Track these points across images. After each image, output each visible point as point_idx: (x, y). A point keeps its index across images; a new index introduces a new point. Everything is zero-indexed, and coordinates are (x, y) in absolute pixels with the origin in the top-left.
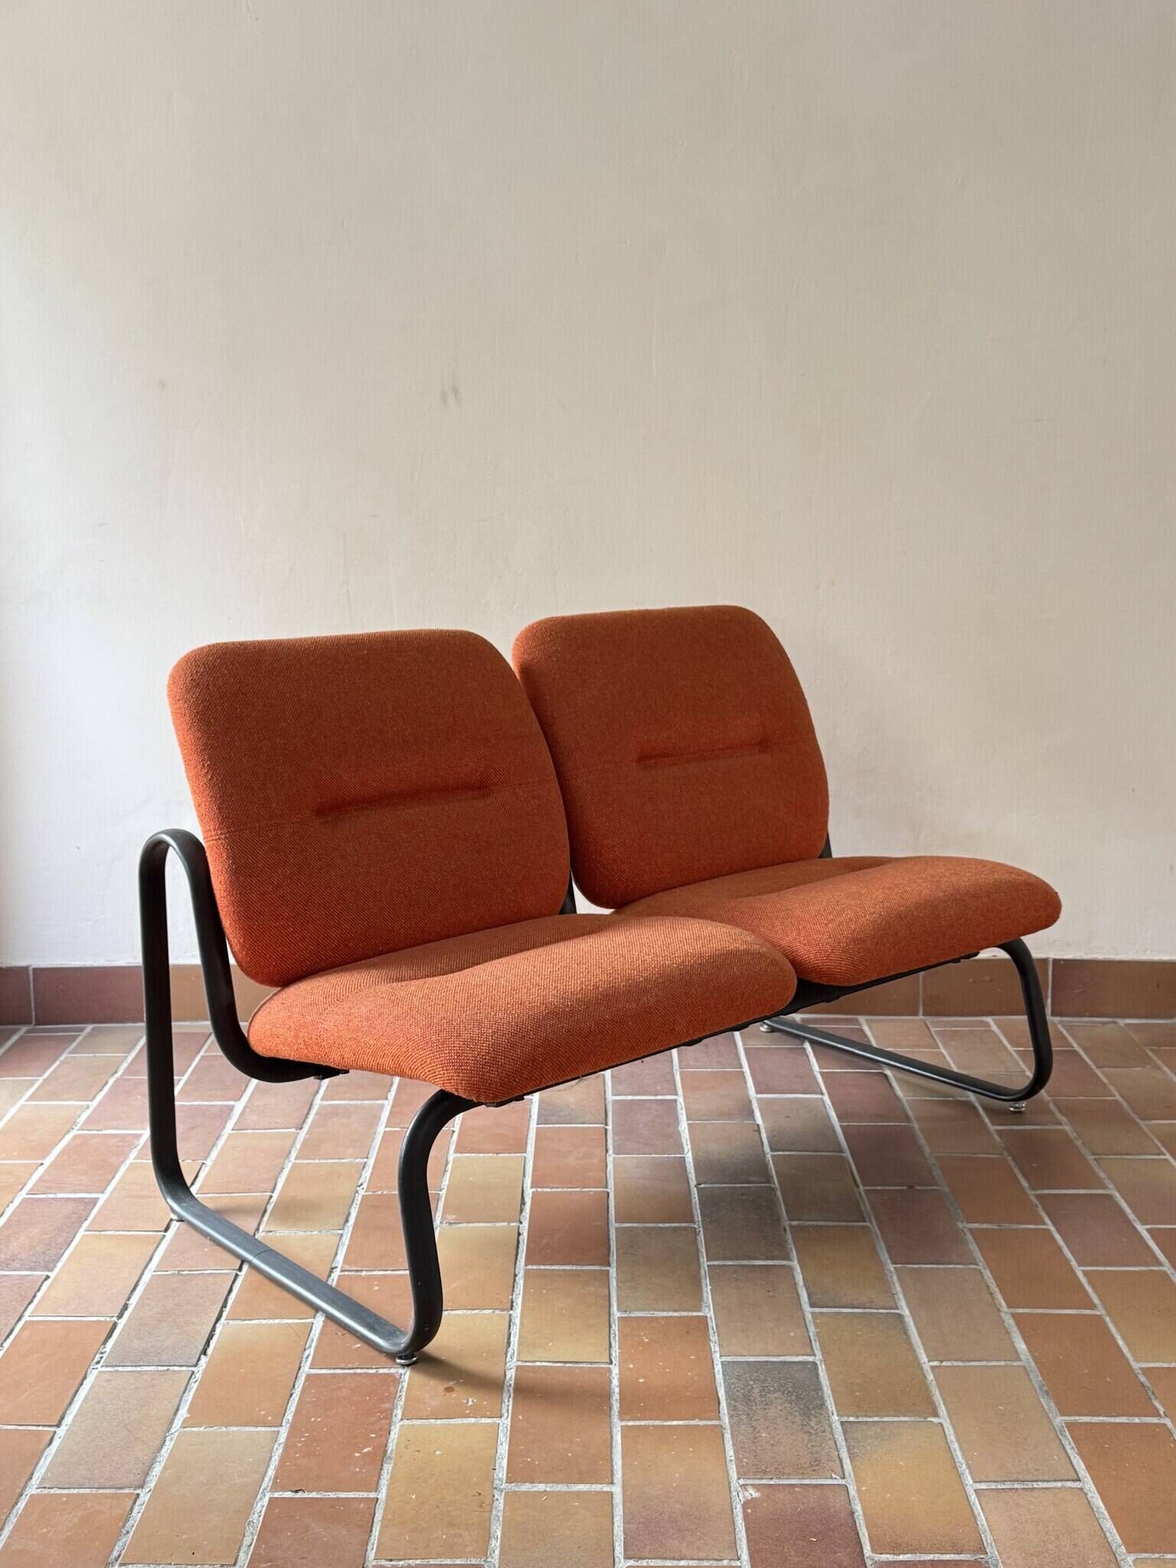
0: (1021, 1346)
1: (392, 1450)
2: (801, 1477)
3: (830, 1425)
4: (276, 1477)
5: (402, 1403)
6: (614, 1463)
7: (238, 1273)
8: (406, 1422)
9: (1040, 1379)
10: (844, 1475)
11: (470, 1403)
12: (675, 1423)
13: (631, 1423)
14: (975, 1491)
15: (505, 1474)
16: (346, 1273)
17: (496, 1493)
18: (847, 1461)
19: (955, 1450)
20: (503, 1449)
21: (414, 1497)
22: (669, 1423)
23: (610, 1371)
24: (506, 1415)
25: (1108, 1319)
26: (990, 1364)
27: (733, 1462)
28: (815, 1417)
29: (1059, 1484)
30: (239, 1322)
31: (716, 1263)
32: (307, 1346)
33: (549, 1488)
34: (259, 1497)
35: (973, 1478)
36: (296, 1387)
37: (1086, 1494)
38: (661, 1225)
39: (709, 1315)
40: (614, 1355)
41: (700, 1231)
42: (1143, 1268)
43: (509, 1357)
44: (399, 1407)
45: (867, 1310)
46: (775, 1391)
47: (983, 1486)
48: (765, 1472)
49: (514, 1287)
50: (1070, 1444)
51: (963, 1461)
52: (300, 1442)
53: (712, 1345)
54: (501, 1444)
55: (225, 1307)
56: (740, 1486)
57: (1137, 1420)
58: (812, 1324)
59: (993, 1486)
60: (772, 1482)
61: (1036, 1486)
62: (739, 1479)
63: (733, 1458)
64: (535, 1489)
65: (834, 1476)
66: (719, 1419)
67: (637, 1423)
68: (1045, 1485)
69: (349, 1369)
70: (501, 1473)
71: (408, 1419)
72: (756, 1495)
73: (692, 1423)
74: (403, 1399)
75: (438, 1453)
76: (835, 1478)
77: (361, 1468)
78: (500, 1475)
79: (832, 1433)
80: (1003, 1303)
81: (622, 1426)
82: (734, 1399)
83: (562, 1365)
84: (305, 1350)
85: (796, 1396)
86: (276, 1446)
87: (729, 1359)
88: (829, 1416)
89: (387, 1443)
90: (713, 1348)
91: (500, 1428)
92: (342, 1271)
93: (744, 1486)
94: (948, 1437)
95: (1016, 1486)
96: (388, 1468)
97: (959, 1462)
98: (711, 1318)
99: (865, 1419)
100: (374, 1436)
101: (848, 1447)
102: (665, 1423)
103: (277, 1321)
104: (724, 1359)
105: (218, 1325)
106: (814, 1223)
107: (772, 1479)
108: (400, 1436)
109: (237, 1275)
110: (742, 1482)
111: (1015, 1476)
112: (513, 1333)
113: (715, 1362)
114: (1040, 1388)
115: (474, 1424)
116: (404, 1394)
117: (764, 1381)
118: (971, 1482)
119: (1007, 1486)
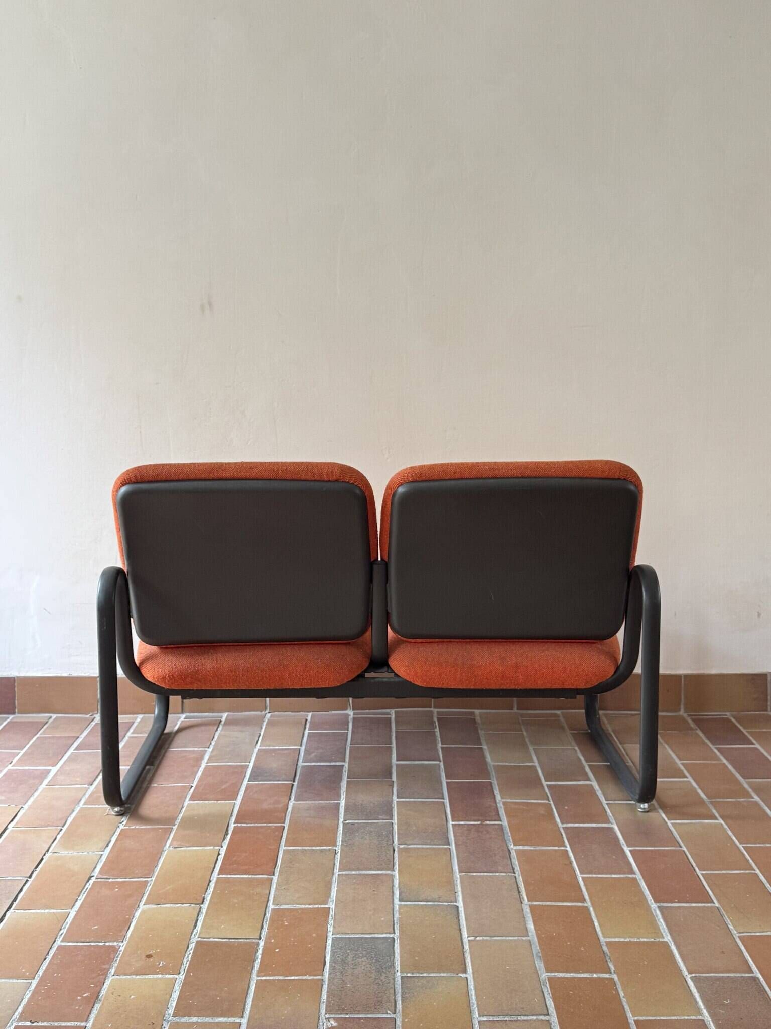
0: (531, 926)
1: (103, 995)
2: (367, 1013)
3: (394, 979)
4: (22, 1012)
5: (116, 965)
6: (247, 1004)
7: (29, 879)
8: (116, 977)
9: (538, 948)
10: (395, 1011)
11: (161, 965)
12: (293, 978)
13: (264, 978)
14: (479, 1022)
15: (173, 1012)
16: (99, 880)
17: (165, 1023)
18: (399, 1003)
19: (472, 995)
20: (175, 995)
21: (110, 1026)
22: (289, 978)
23: (258, 944)
24: (182, 973)
25: (591, 909)
26: (508, 938)
27: (325, 1003)
28: (385, 973)
29: (534, 1018)
30: (22, 911)
31: (344, 873)
32: (63, 927)
33: (200, 1020)
34: (8, 1025)
35: (479, 1014)
36: (49, 954)
37: (551, 1024)
38: (314, 848)
39: (331, 907)
40: (263, 933)
41: (338, 852)
42: (622, 876)
43: (193, 935)
44: (114, 967)
45: (436, 903)
46: (363, 957)
47: (485, 1019)
48: (344, 1010)
49: (207, 889)
50: (548, 991)
51: (475, 1003)
52: (44, 989)
53: (329, 927)
54: (175, 992)
55: (15, 901)
56: (326, 1019)
57: (595, 976)
58: (398, 913)
59: (491, 1019)
60: (347, 1016)
61: (519, 1019)
62: (326, 1014)
63: (325, 1001)
64: (191, 1021)
65: (388, 1012)
66: (323, 975)
67: (268, 978)
68: (525, 1018)
69: (87, 942)
70: (171, 1011)
71: (118, 975)
72: (334, 1024)
73: (304, 978)
74: (117, 962)
75: (132, 997)
76: (389, 1014)
77: (80, 1007)
78: (170, 1012)
79: (394, 984)
80: (525, 898)
81: (257, 980)
82: (335, 963)
83: (227, 940)
84: (61, 930)
85: (376, 960)
86: (27, 992)
87: (338, 936)
88: (394, 973)
89: (100, 991)
90: (329, 928)
91: (177, 981)
92: (97, 879)
93: (328, 1019)
94: (469, 987)
95: (507, 1019)
96: (97, 1006)
97: (473, 1003)
98: (333, 908)
99: (418, 975)
100: (93, 986)
101: (402, 993)
102: (286, 978)
103: (47, 911)
104: (334, 936)
105: (7, 913)
106: (415, 846)
107: (347, 1014)
108: (109, 987)
109: (27, 881)
110: (327, 1016)
111: (506, 1013)
112: (199, 919)
113: (328, 938)
114: (537, 954)
115: (160, 979)
116: (119, 958)
117: (357, 951)
118: (478, 1016)
119: (501, 1018)
